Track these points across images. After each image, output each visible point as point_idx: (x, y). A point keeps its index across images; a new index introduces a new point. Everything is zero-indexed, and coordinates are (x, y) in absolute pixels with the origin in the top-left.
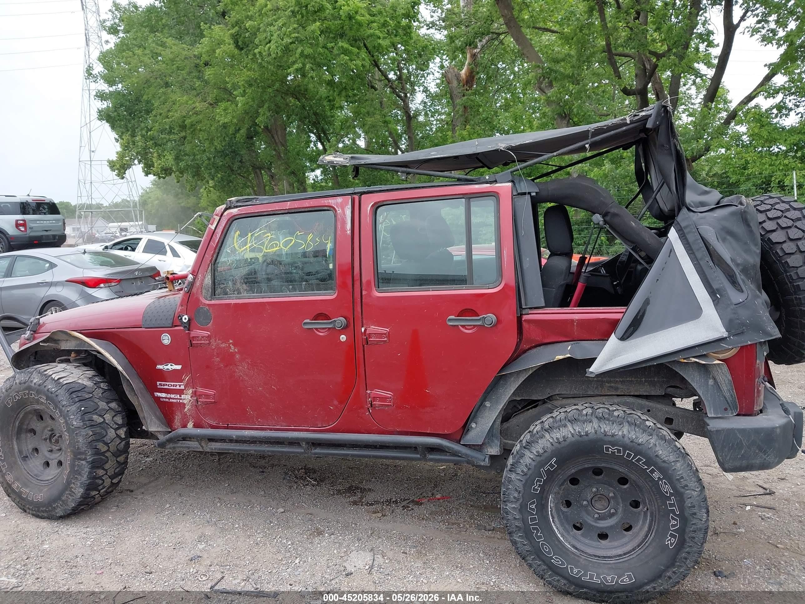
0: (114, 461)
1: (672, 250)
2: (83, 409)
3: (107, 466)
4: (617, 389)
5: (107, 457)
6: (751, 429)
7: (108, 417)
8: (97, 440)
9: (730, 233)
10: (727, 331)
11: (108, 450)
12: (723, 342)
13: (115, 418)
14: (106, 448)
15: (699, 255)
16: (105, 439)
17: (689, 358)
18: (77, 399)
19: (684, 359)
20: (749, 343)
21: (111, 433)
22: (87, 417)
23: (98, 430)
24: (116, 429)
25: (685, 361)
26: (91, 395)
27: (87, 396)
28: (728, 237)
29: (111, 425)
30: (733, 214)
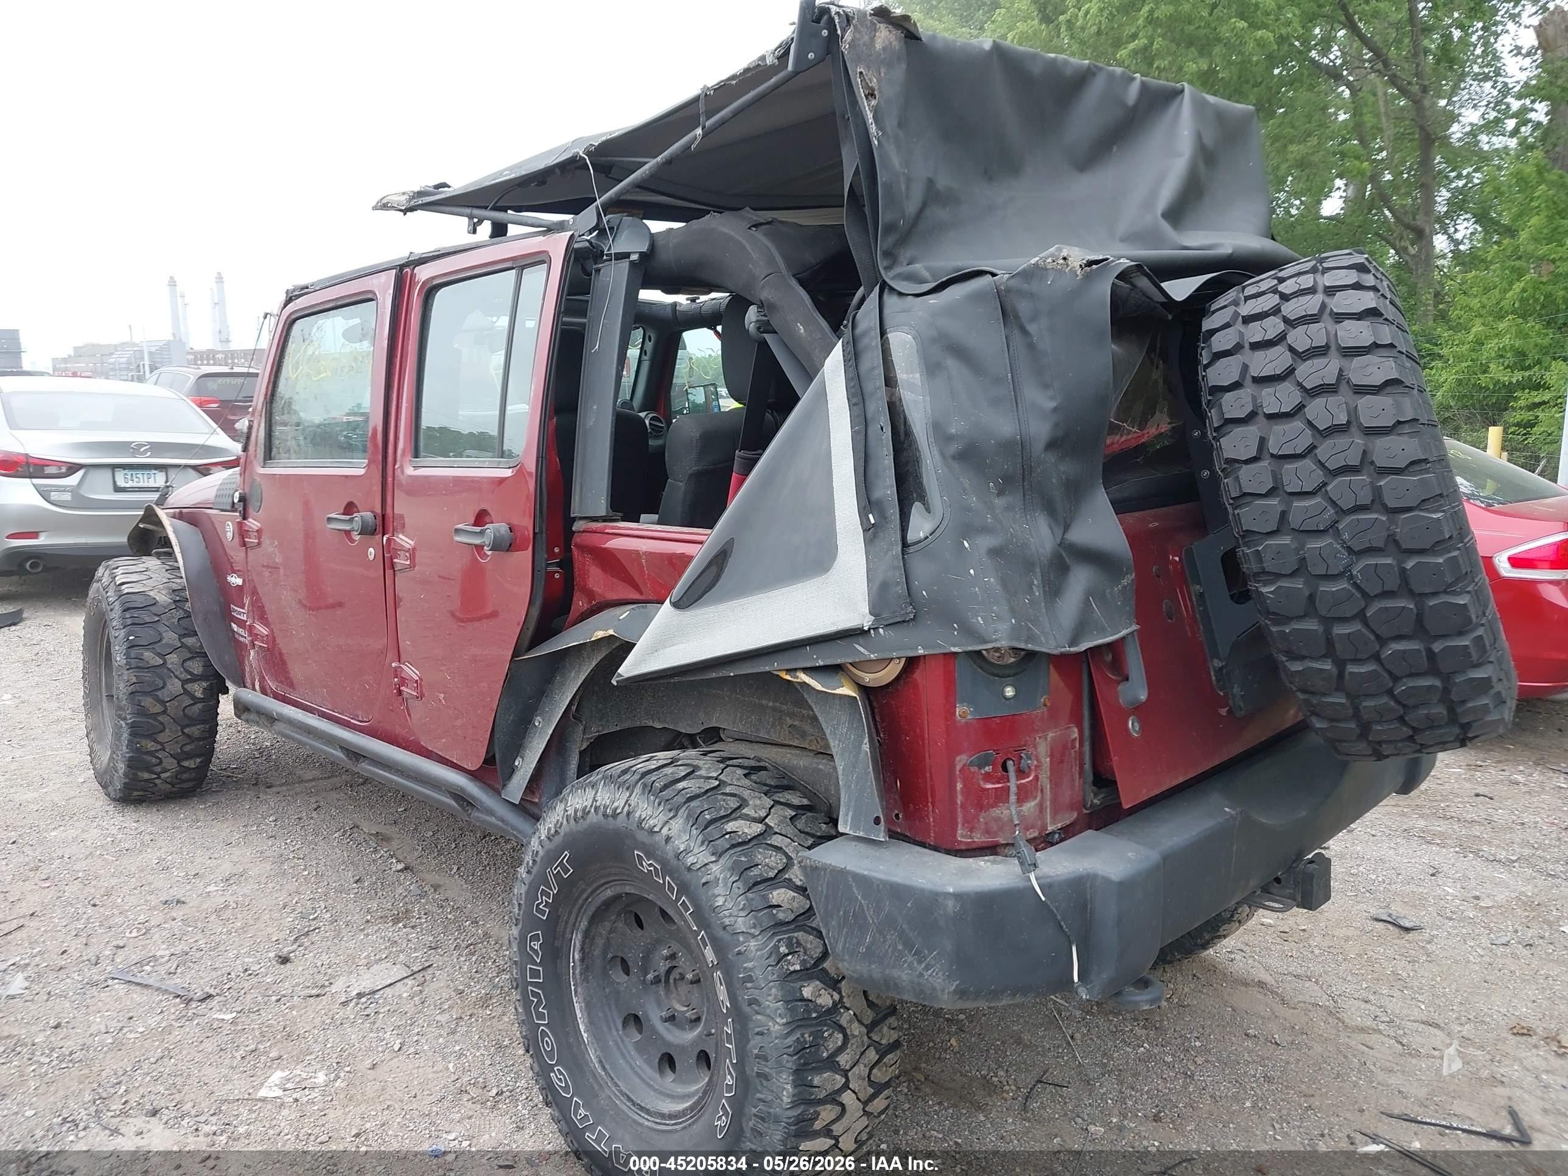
0: (177, 731)
1: (822, 394)
2: (131, 638)
3: (162, 737)
4: (803, 735)
5: (162, 723)
6: (885, 883)
7: (173, 659)
8: (145, 693)
9: (959, 351)
10: (871, 614)
11: (164, 712)
12: (861, 640)
13: (188, 663)
14: (158, 708)
15: (871, 408)
16: (159, 693)
17: (795, 670)
18: (129, 621)
19: (788, 671)
20: (921, 652)
21: (174, 686)
22: (134, 652)
23: (147, 676)
24: (184, 682)
25: (788, 677)
26: (157, 619)
27: (148, 620)
28: (951, 363)
29: (177, 673)
30: (977, 297)
